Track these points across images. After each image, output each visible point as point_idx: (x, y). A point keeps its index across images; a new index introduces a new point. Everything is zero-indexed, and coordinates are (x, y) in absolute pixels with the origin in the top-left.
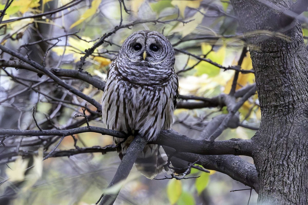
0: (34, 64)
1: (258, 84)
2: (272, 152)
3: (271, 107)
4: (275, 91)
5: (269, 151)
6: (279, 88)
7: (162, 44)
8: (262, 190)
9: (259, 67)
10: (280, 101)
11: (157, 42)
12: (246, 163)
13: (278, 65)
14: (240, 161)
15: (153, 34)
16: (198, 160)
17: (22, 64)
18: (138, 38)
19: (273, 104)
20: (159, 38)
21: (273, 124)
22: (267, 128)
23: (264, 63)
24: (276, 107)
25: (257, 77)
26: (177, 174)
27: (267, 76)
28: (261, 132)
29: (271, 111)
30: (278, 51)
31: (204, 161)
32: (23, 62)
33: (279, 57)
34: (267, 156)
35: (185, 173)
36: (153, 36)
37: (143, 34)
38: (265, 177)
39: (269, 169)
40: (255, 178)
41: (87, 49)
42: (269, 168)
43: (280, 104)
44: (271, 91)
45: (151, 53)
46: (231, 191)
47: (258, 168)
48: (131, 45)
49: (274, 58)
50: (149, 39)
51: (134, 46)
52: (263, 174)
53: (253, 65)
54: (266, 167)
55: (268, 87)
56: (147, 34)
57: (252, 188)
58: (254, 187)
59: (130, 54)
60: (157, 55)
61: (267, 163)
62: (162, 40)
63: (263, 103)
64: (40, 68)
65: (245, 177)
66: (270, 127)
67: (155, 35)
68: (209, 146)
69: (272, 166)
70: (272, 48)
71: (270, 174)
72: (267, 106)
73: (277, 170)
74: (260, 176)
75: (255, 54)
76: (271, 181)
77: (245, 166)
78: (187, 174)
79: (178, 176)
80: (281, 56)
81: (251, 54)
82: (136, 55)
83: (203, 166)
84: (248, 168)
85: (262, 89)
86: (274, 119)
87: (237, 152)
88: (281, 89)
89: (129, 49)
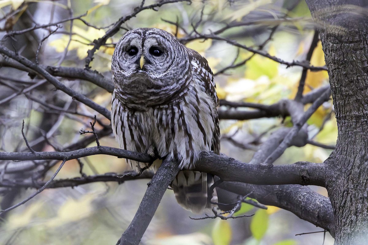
0: (22, 61)
1: (334, 87)
2: (353, 181)
3: (352, 117)
4: (357, 97)
5: (349, 178)
6: (363, 92)
7: (166, 46)
8: (340, 233)
9: (334, 63)
10: (364, 111)
11: (160, 44)
12: (316, 195)
13: (361, 60)
14: (308, 193)
15: (153, 33)
16: (252, 192)
17: (7, 60)
18: (133, 38)
19: (355, 114)
20: (162, 37)
21: (355, 142)
22: (346, 147)
23: (342, 57)
24: (358, 118)
25: (332, 77)
26: (223, 212)
27: (346, 75)
28: (337, 152)
29: (351, 124)
30: (361, 41)
31: (259, 193)
32: (8, 57)
33: (362, 48)
34: (346, 186)
35: (233, 210)
36: (154, 35)
37: (139, 33)
38: (344, 215)
39: (348, 204)
40: (330, 216)
41: (97, 39)
42: (350, 202)
43: (364, 114)
44: (352, 95)
45: (151, 59)
46: (296, 235)
47: (335, 202)
48: (123, 49)
49: (356, 50)
50: (148, 40)
51: (127, 50)
52: (341, 211)
53: (326, 60)
54: (346, 201)
55: (347, 91)
56: (144, 33)
57: (326, 230)
58: (329, 228)
59: (122, 61)
60: (160, 62)
61: (346, 195)
62: (167, 41)
63: (340, 113)
64: (31, 66)
65: (317, 215)
66: (351, 145)
67: (157, 34)
68: (266, 173)
69: (353, 199)
70: (352, 36)
71: (351, 211)
72: (345, 117)
73: (360, 206)
74: (337, 213)
75: (329, 44)
76: (352, 221)
77: (315, 200)
78: (236, 211)
79: (224, 213)
80: (364, 47)
81: (323, 44)
82: (130, 63)
83: (257, 200)
84: (320, 203)
85: (339, 93)
86: (355, 135)
87: (304, 180)
88: (365, 93)
89: (121, 55)
